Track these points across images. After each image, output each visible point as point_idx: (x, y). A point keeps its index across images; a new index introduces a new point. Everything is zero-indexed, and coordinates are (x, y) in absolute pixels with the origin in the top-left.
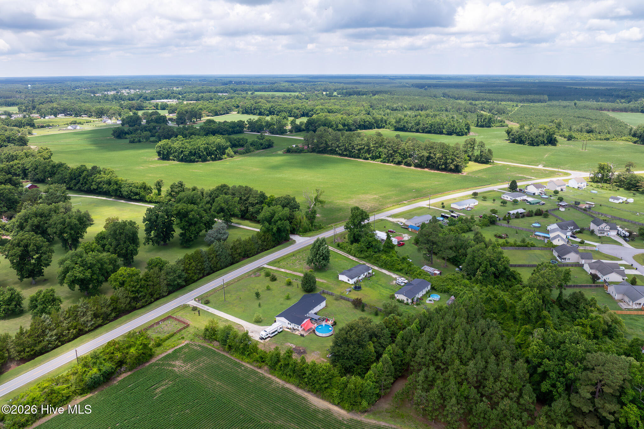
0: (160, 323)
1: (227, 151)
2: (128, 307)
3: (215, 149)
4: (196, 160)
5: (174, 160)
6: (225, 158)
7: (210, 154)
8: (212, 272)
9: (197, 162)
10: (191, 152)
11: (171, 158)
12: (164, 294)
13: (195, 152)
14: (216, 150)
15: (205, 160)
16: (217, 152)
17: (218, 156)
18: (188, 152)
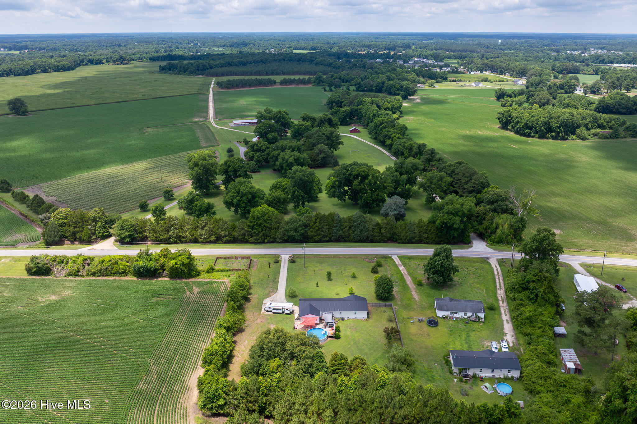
0: (239, 259)
1: (578, 131)
2: (240, 237)
3: (558, 125)
4: (532, 134)
5: (511, 131)
6: (573, 139)
7: (550, 129)
8: (343, 240)
9: (533, 137)
10: (526, 124)
11: (509, 127)
12: (278, 240)
13: (532, 125)
14: (559, 127)
15: (542, 137)
16: (561, 130)
17: (561, 134)
18: (523, 124)
